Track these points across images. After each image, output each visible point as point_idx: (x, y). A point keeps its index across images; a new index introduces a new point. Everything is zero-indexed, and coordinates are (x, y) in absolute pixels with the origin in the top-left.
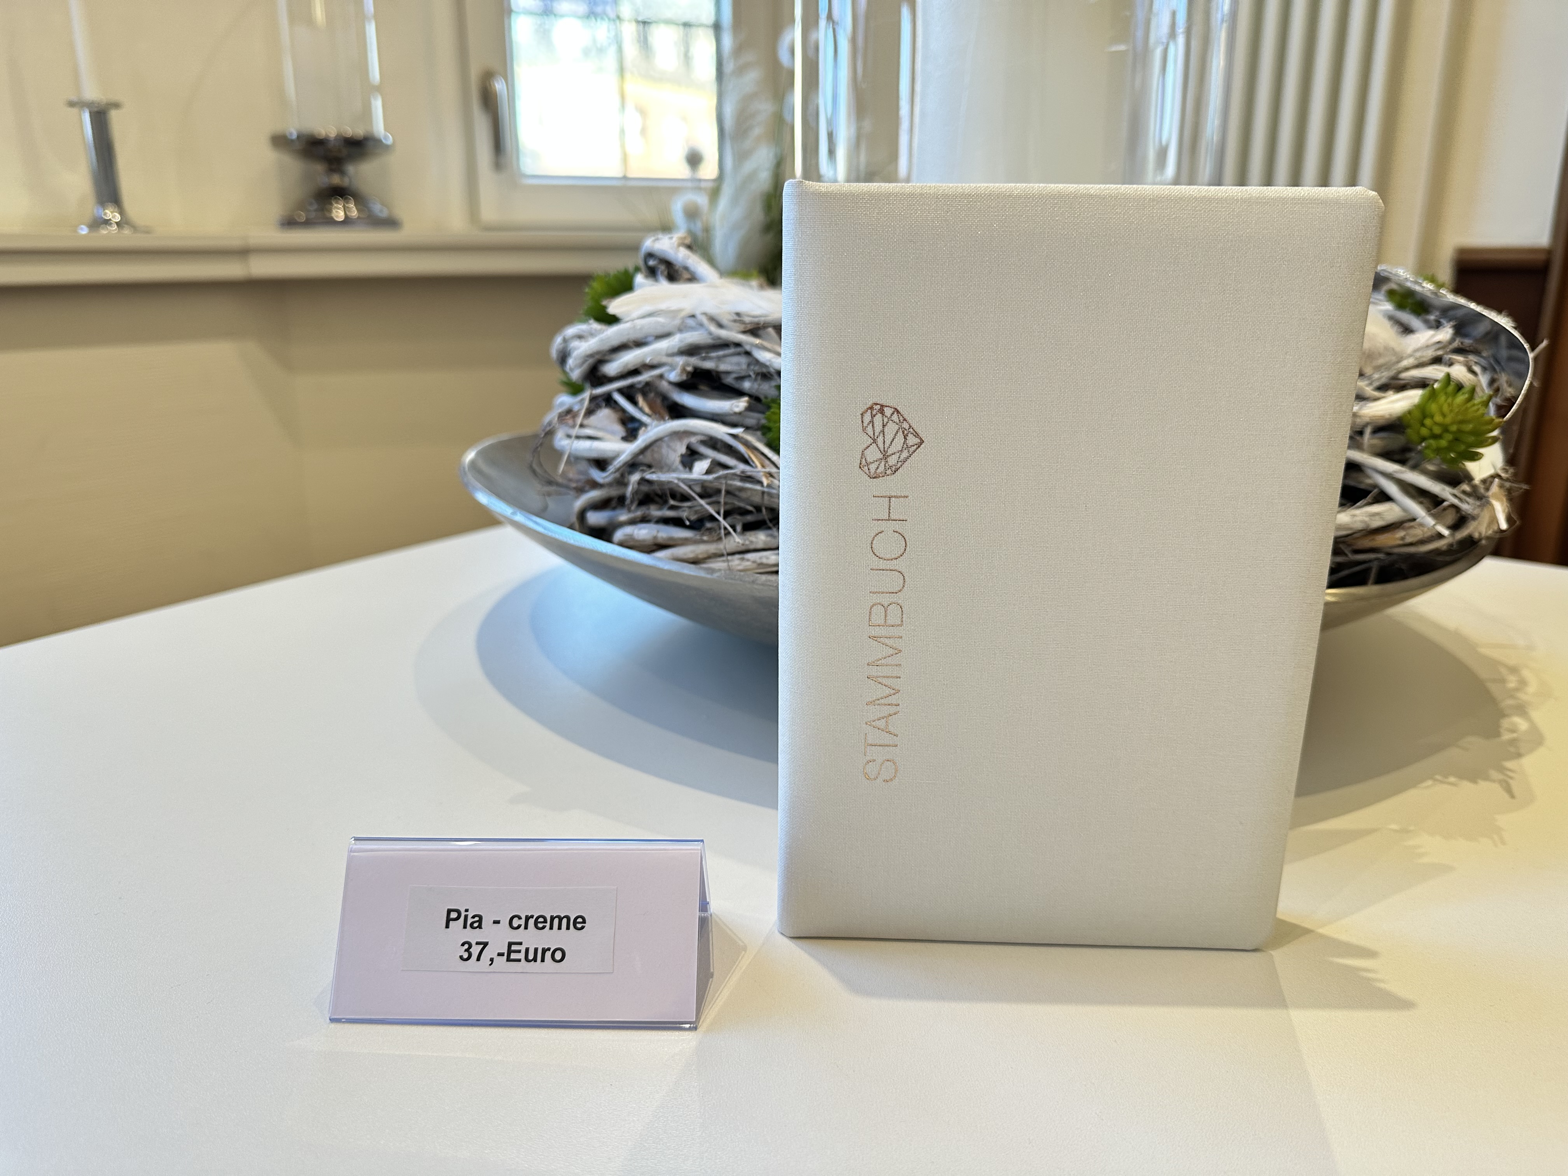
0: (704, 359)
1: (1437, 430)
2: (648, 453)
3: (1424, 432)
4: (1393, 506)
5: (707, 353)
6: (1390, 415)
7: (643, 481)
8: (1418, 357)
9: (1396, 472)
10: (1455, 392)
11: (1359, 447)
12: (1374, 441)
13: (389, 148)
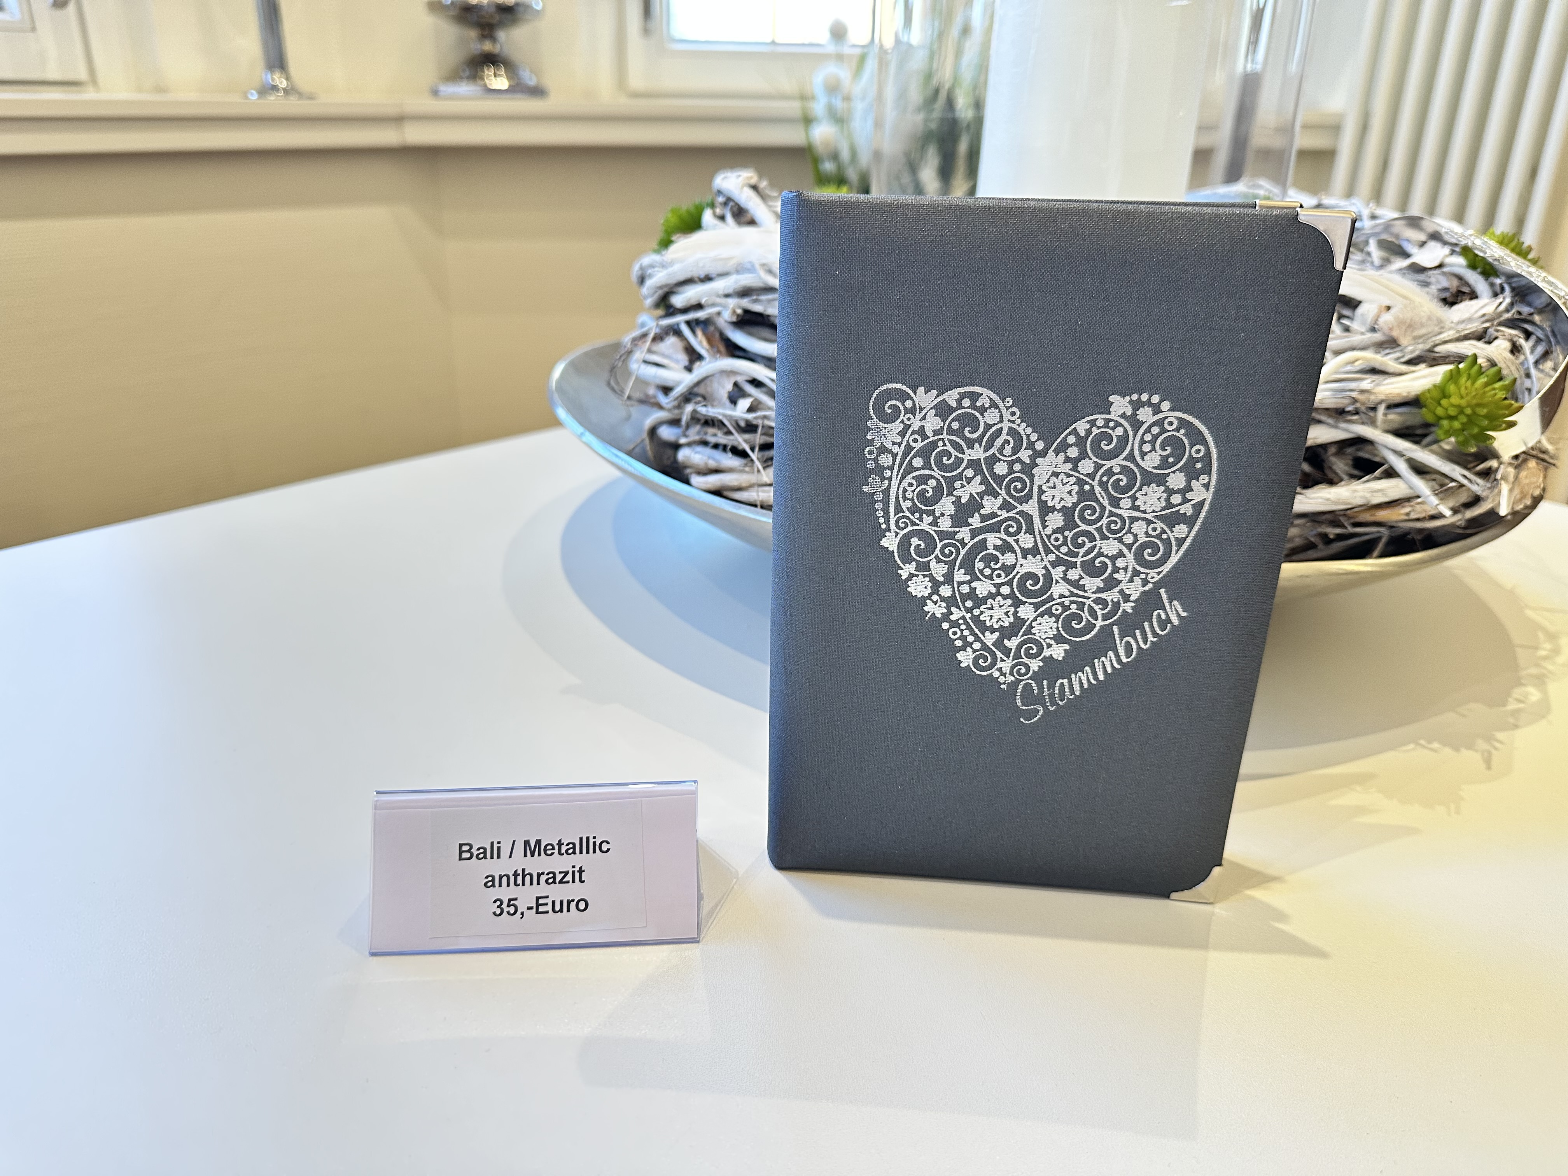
0: (756, 301)
1: (1452, 412)
2: (702, 385)
4: (1400, 482)
5: (757, 296)
6: (1409, 393)
7: (695, 411)
8: (1460, 330)
9: (1406, 450)
10: (1480, 372)
11: (1372, 423)
12: (1391, 417)
13: (537, 14)
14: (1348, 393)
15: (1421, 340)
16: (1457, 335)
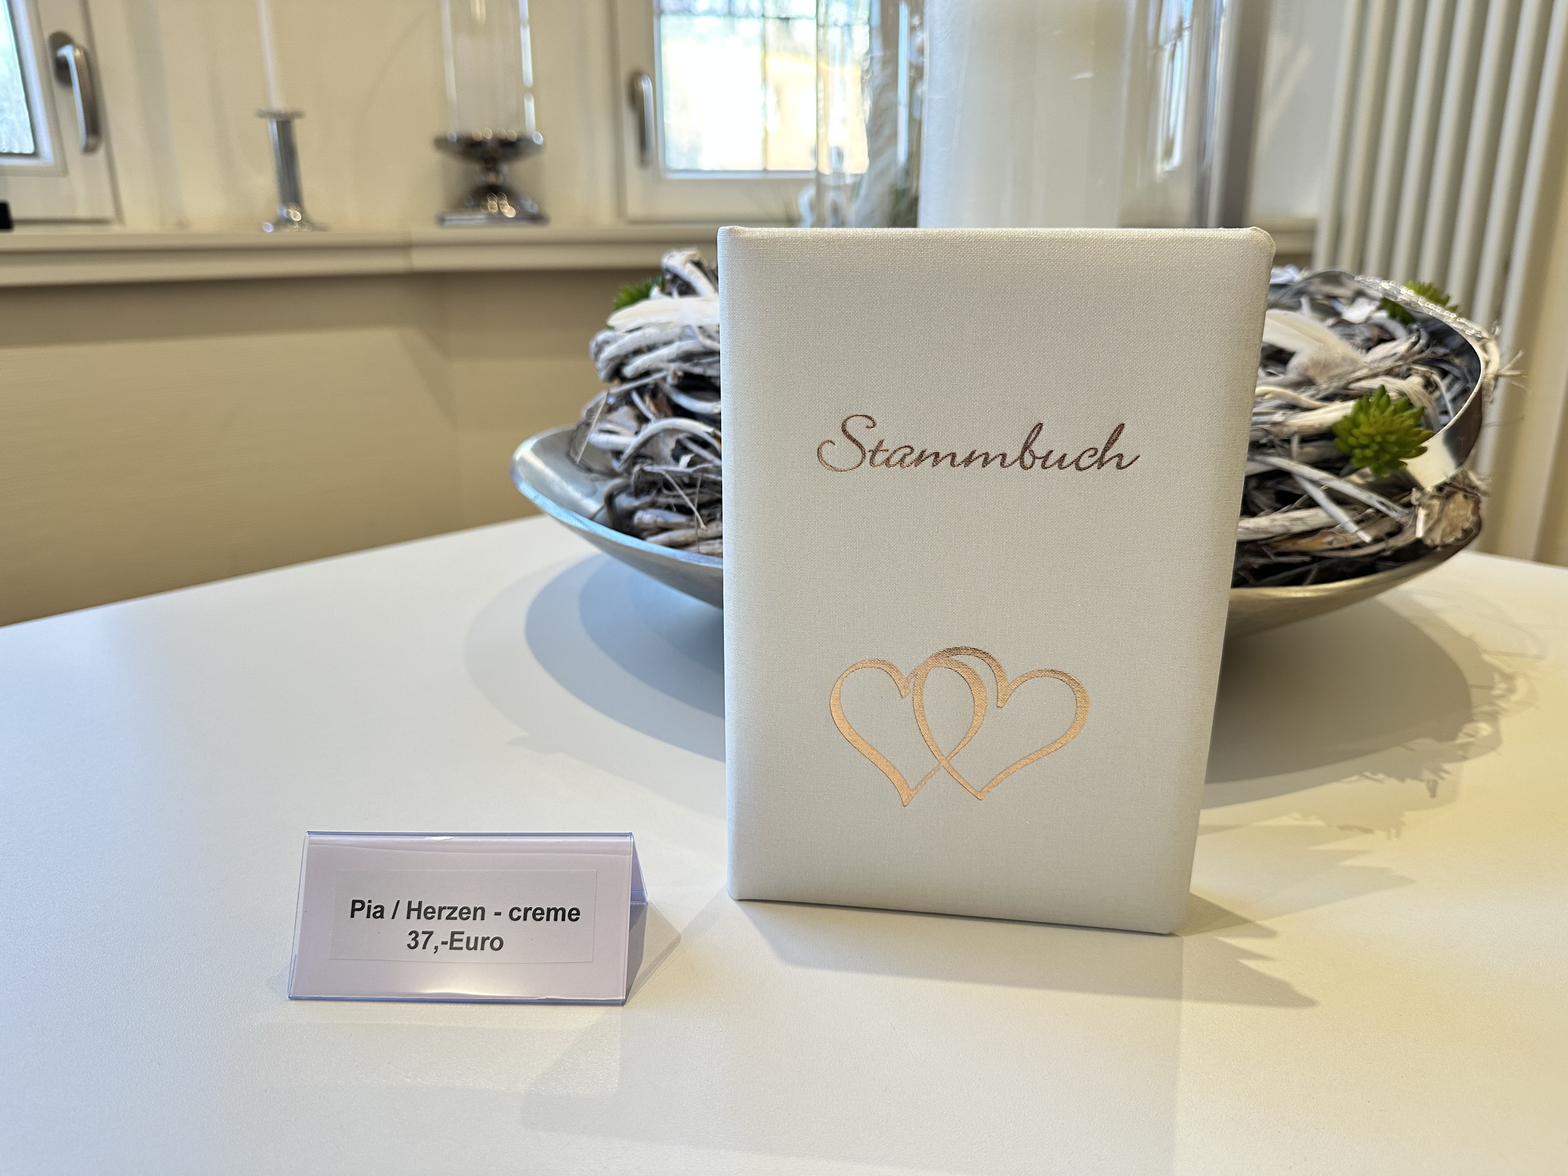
0: (696, 365)
1: (1364, 441)
2: (649, 447)
3: (1352, 441)
4: (1319, 512)
5: (699, 359)
6: (1321, 425)
7: (642, 471)
8: (1373, 368)
9: (1323, 479)
10: (1389, 403)
11: (1289, 455)
12: (1305, 449)
13: (538, 148)
14: (1260, 426)
15: (1336, 379)
16: (1372, 372)
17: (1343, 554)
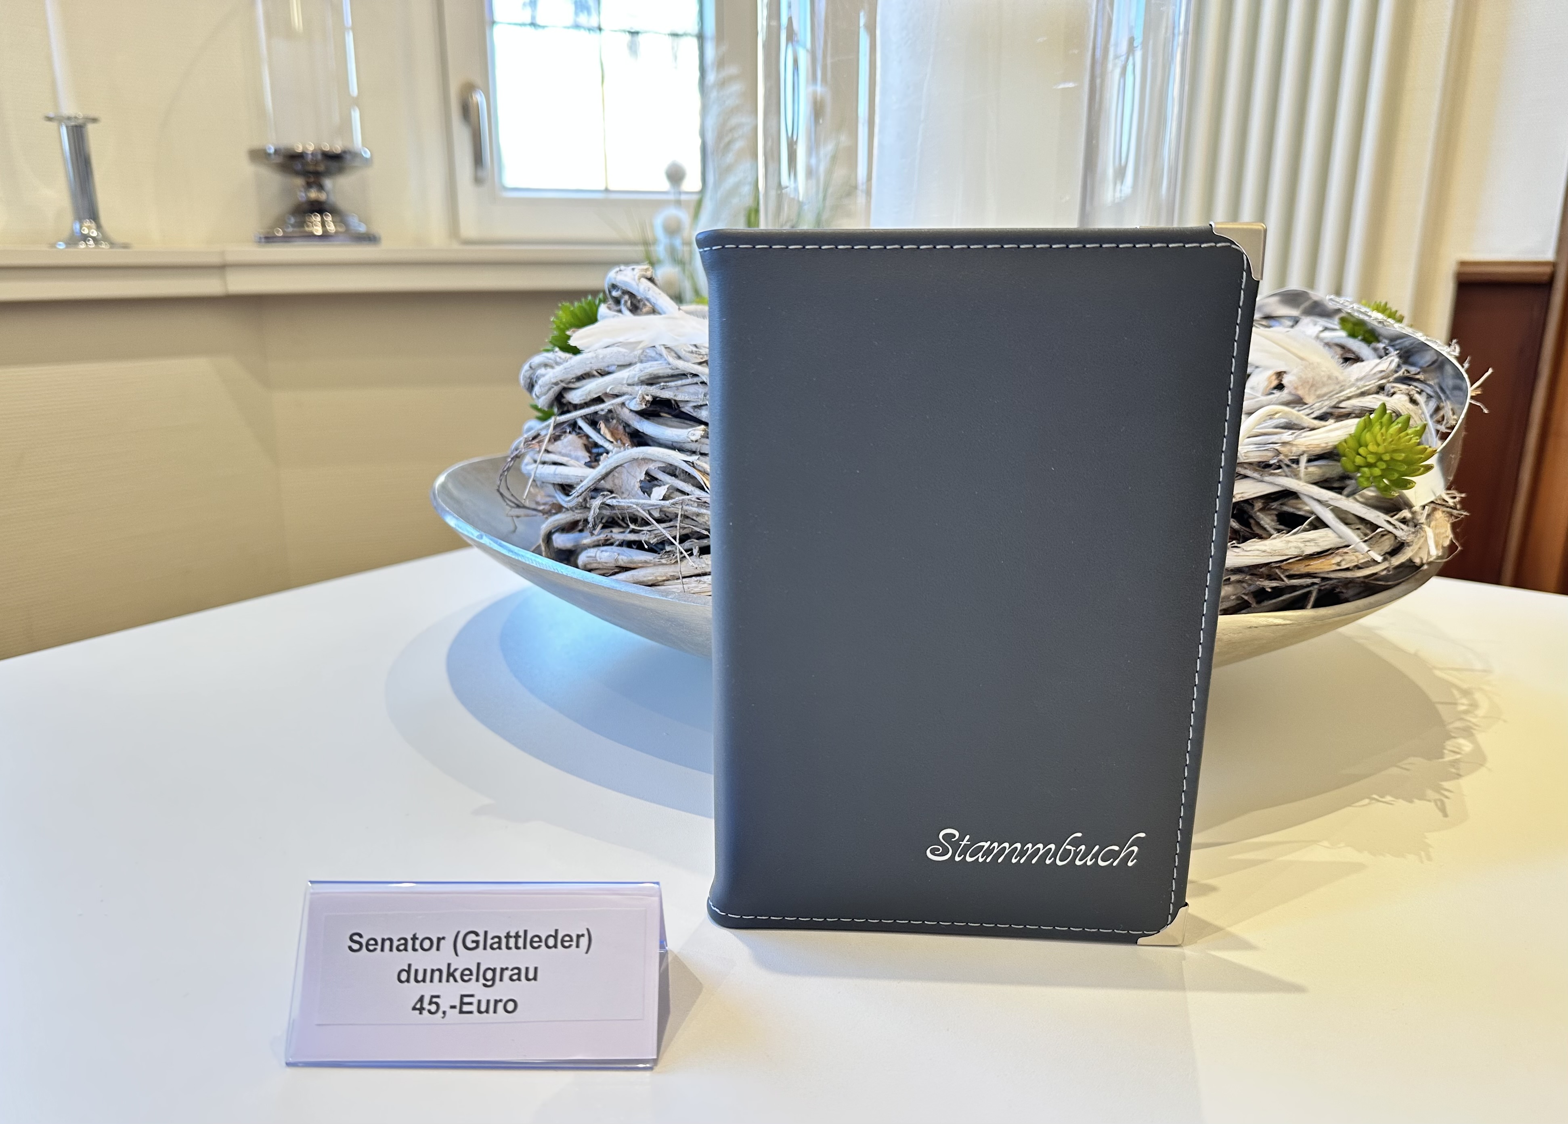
0: (664, 389)
1: (1371, 459)
2: (609, 479)
3: (1359, 460)
4: (1329, 532)
5: (666, 383)
6: (1328, 444)
7: (604, 505)
8: (1360, 386)
9: (1332, 499)
10: (1391, 422)
11: (1296, 475)
12: (1311, 469)
13: (367, 162)
14: (1271, 445)
15: (1325, 398)
16: (1359, 391)
17: (1349, 575)
